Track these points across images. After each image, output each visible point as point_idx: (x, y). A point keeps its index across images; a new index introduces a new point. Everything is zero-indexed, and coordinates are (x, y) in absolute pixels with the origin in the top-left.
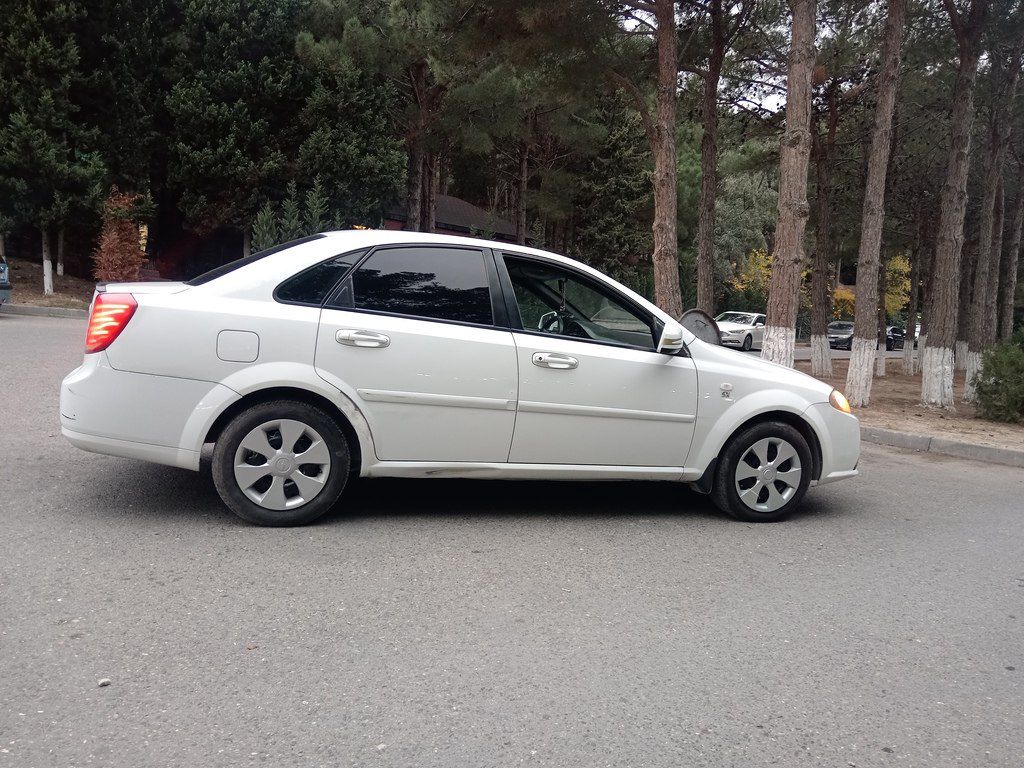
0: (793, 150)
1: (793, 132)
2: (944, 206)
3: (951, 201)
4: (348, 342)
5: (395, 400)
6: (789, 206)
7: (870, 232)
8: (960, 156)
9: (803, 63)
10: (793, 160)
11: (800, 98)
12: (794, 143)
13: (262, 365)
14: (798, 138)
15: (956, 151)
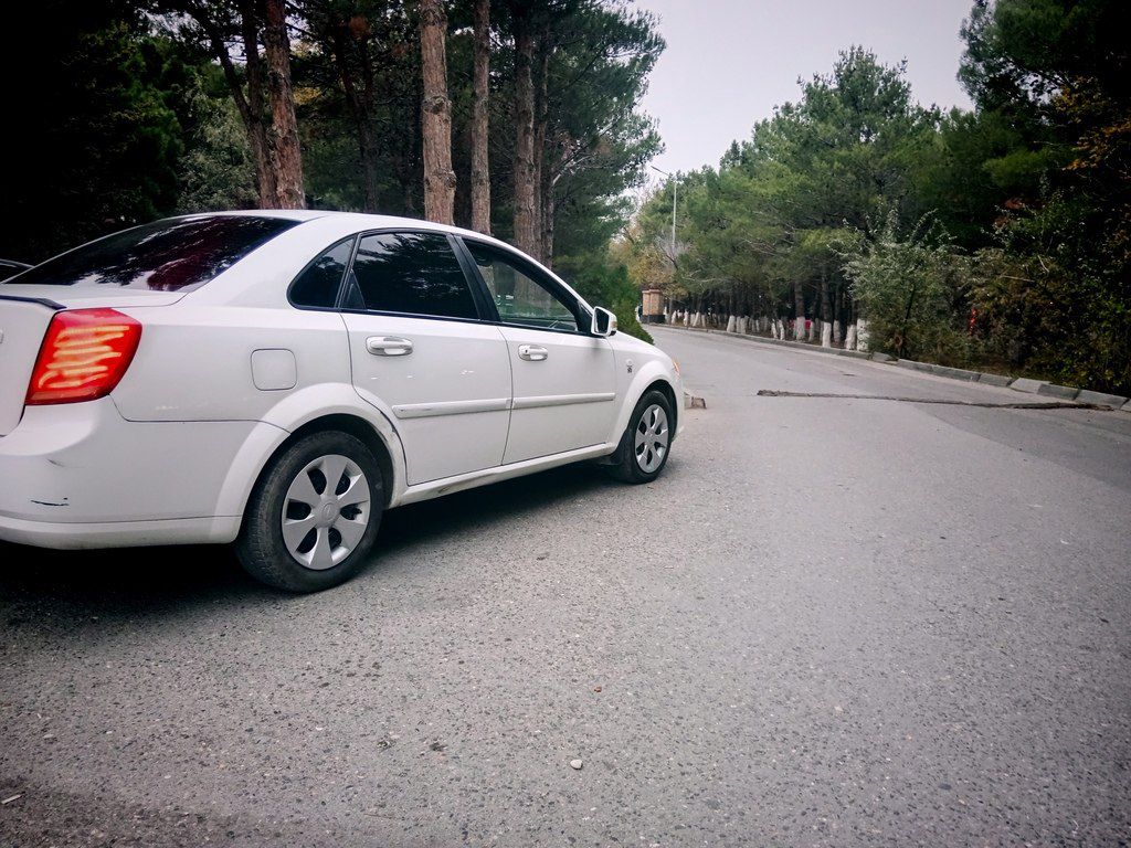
0: (436, 116)
1: (435, 98)
2: (518, 177)
3: (523, 173)
4: (379, 352)
5: (425, 413)
6: (437, 173)
7: (481, 202)
8: (527, 130)
9: (437, 25)
10: (438, 127)
11: (439, 62)
12: (437, 110)
13: (303, 390)
14: (441, 104)
15: (523, 125)
